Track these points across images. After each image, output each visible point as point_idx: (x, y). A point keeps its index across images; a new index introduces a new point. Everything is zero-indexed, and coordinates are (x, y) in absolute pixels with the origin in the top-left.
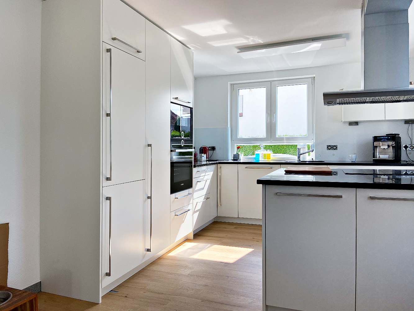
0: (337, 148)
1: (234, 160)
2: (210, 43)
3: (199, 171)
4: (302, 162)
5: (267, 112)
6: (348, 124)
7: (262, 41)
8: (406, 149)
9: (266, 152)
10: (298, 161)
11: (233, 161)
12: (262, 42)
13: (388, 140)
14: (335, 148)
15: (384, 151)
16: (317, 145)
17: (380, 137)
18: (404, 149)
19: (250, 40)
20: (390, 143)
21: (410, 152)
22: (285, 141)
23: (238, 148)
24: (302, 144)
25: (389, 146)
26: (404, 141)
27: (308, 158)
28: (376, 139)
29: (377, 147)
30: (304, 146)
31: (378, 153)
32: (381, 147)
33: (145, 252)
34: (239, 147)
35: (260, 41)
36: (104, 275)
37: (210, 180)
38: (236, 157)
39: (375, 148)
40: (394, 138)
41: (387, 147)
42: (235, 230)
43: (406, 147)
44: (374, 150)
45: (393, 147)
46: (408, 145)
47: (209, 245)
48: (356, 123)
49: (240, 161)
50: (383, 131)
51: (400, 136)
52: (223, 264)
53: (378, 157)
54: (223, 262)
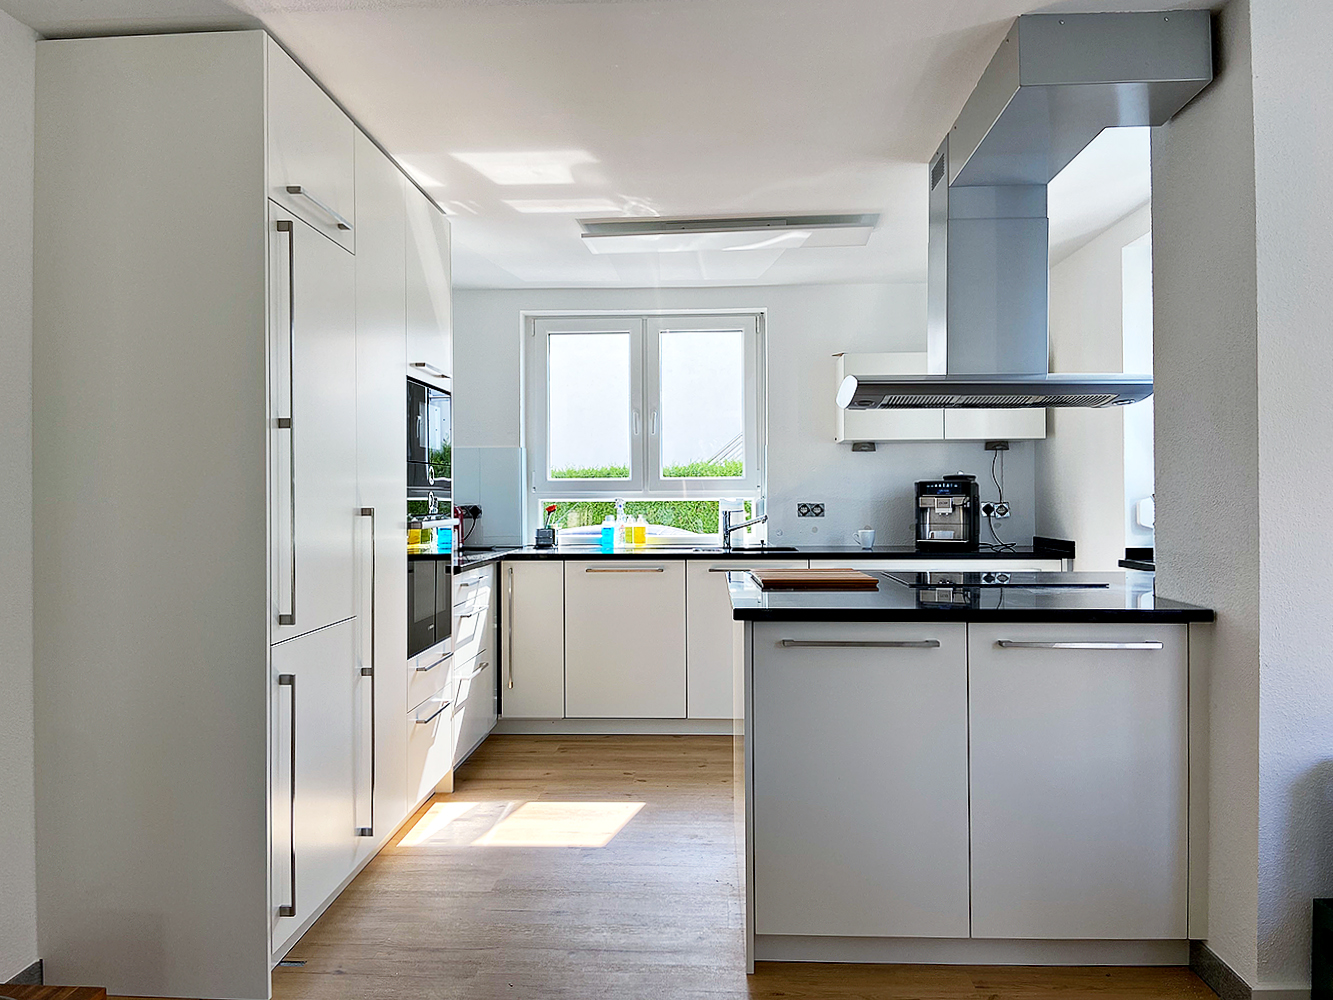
0: (822, 510)
1: (539, 547)
2: (509, 202)
3: (467, 585)
4: (735, 549)
5: (633, 407)
6: (851, 447)
7: (659, 212)
8: (989, 515)
9: (631, 523)
10: (724, 548)
11: (534, 552)
12: (658, 215)
13: (953, 492)
14: (818, 511)
15: (944, 523)
16: (773, 501)
17: (934, 483)
18: (984, 514)
19: (626, 207)
20: (959, 500)
21: (998, 521)
22: (685, 492)
23: (551, 510)
24: (733, 500)
25: (954, 507)
26: (986, 495)
27: (748, 539)
28: (923, 488)
29: (926, 509)
30: (740, 504)
31: (928, 526)
32: (937, 511)
33: (357, 838)
34: (550, 508)
35: (654, 212)
36: (277, 916)
37: (486, 611)
38: (545, 539)
39: (921, 511)
40: (963, 485)
41: (950, 510)
42: (563, 755)
43: (988, 509)
44: (918, 517)
45: (964, 509)
46: (992, 505)
47: (511, 804)
48: (871, 446)
49: (556, 552)
50: (935, 468)
51: (976, 480)
52: (577, 852)
53: (928, 536)
54: (576, 848)
